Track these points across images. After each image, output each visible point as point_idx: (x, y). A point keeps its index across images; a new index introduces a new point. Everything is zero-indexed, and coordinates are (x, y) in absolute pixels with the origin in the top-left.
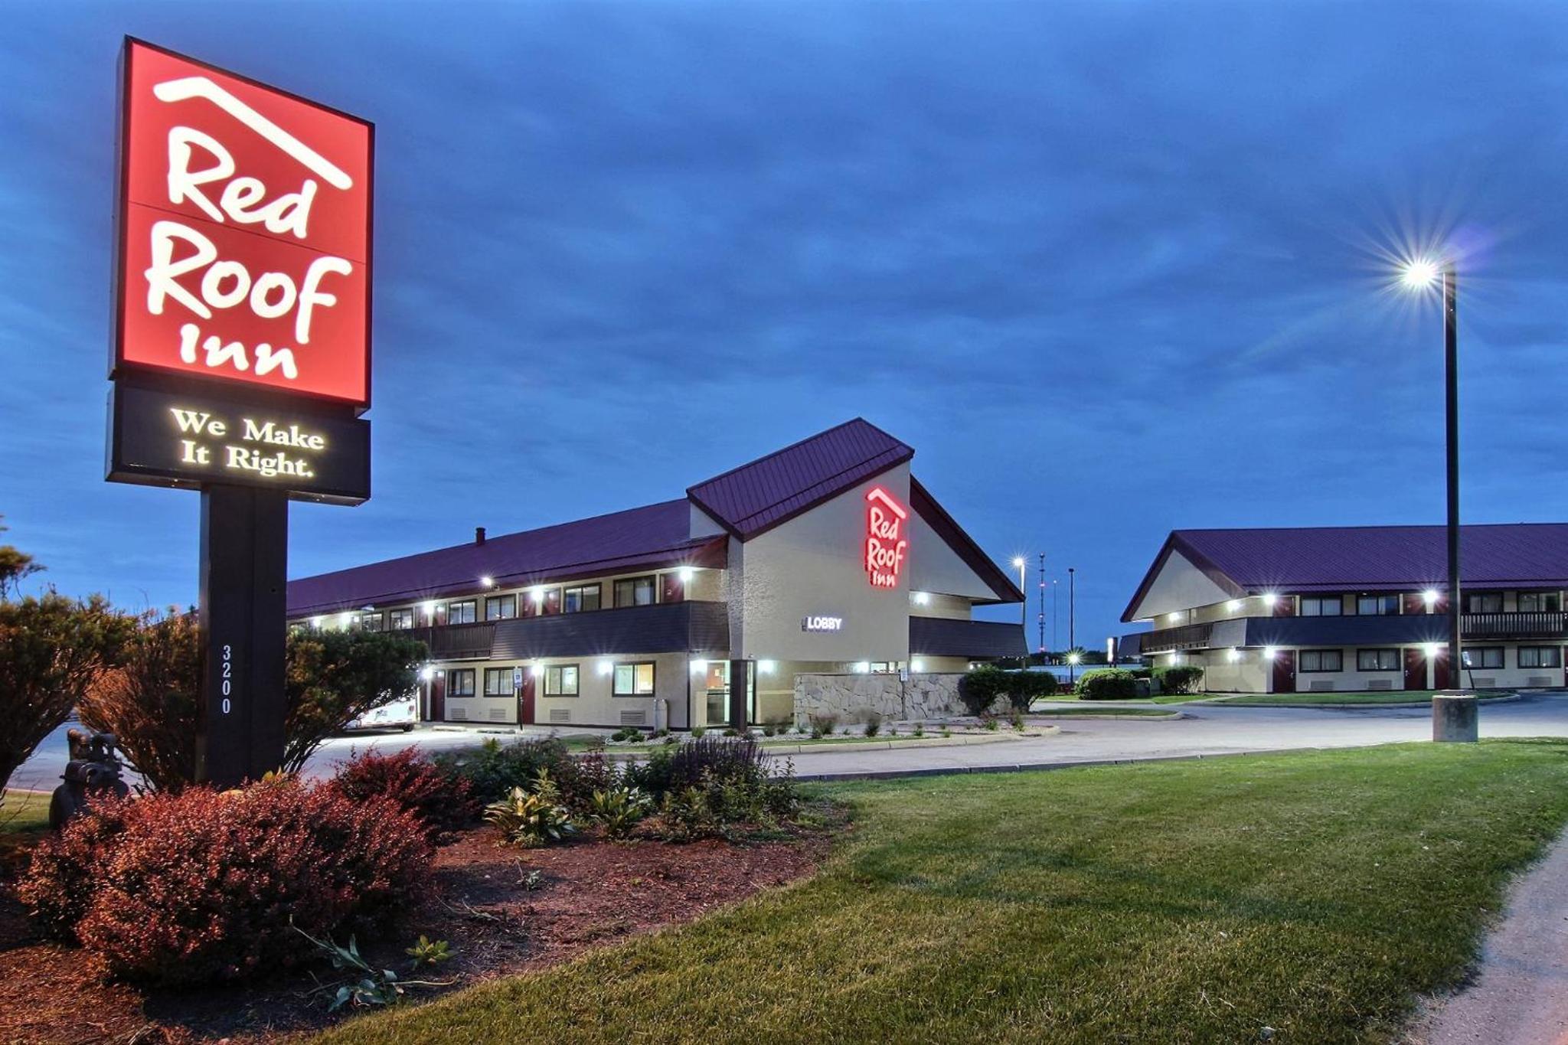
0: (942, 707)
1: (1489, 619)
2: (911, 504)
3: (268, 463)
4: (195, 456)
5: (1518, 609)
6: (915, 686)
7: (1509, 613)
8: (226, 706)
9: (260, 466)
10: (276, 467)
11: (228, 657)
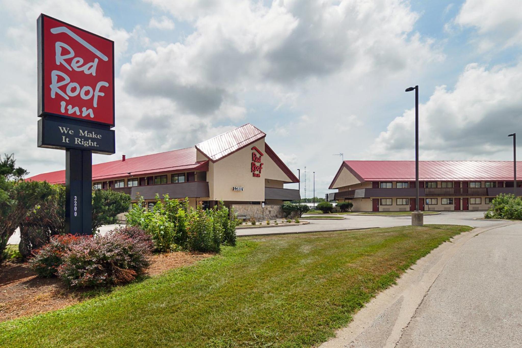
0: (275, 215)
1: (433, 190)
2: (265, 151)
3: (86, 143)
4: (65, 140)
5: (441, 186)
6: (266, 209)
7: (439, 188)
8: (76, 214)
9: (84, 143)
10: (88, 144)
11: (76, 200)
